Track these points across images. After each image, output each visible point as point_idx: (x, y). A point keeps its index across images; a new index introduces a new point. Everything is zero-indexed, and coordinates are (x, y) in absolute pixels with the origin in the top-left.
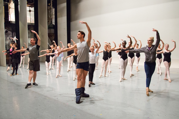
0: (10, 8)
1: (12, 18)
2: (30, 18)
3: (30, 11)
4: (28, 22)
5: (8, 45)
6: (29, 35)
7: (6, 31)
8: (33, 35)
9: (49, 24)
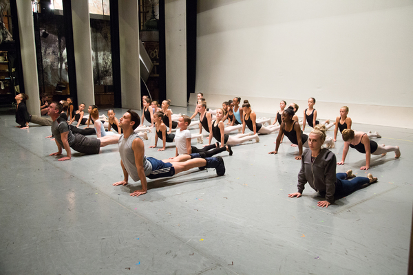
4: (91, 12)
5: (51, 67)
6: (100, 45)
7: (44, 33)
8: (110, 44)
9: (148, 19)
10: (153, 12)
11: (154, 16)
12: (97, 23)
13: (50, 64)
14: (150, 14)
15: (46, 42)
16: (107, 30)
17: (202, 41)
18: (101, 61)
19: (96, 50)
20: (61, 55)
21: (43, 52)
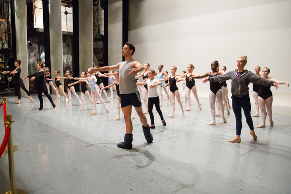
0: (36, 8)
1: (39, 23)
2: (66, 24)
3: (66, 13)
4: (63, 30)
5: (33, 65)
6: (65, 50)
7: (30, 43)
9: (95, 34)
11: (99, 32)
15: (30, 49)
16: (70, 41)
20: (39, 57)
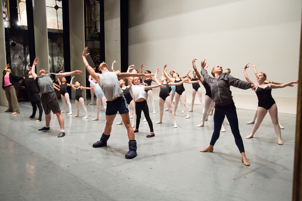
0: (19, 1)
3: (57, 8)
5: (18, 69)
6: (55, 51)
7: (13, 43)
8: (63, 51)
9: (92, 32)
10: (96, 27)
11: (96, 30)
12: (53, 35)
13: (17, 66)
14: (93, 29)
15: (14, 50)
16: (61, 40)
17: (132, 49)
18: (56, 64)
19: (52, 55)
20: (25, 59)
21: (12, 57)
